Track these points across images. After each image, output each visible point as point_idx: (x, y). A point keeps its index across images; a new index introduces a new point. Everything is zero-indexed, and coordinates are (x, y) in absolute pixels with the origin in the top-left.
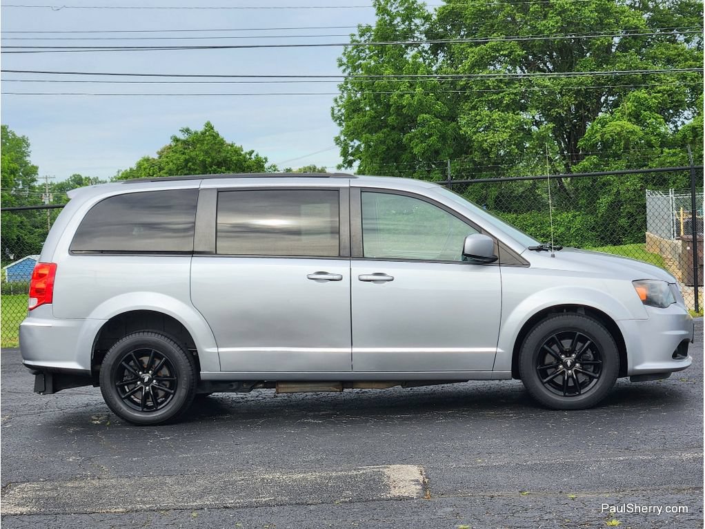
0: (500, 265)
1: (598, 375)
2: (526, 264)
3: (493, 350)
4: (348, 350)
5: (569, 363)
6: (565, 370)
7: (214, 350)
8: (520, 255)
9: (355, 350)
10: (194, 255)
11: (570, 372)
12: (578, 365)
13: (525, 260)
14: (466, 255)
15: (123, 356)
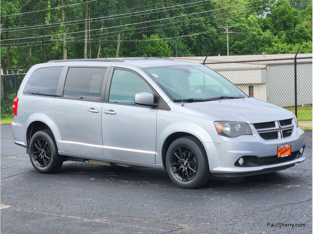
0: (158, 108)
4: (101, 147)
5: (185, 164)
6: (183, 167)
7: (61, 141)
9: (104, 147)
10: (56, 97)
11: (186, 168)
12: (189, 165)
13: (169, 107)
14: (136, 103)
15: (35, 141)
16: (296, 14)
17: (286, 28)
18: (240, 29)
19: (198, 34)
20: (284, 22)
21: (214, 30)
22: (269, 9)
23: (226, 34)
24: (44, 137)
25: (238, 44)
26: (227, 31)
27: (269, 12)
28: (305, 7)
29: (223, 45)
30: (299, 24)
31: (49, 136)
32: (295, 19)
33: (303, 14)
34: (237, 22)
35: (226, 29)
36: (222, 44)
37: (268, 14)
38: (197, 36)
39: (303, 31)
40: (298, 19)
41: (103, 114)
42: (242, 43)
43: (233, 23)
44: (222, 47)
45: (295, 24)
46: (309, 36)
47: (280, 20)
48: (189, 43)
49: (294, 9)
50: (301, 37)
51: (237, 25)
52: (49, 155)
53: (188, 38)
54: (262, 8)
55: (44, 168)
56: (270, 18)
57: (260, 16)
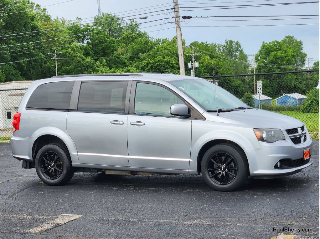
0: (192, 119)
1: (235, 175)
2: (204, 119)
3: (188, 160)
4: (126, 157)
5: (223, 169)
6: (221, 171)
7: (76, 154)
8: (201, 114)
9: (130, 157)
10: (69, 111)
11: (223, 173)
12: (227, 169)
13: (204, 117)
14: (172, 114)
15: (43, 154)
16: (113, 42)
17: (105, 54)
18: (66, 55)
19: (28, 60)
20: (103, 50)
21: (43, 56)
22: (89, 37)
23: (55, 60)
24: (55, 150)
25: (66, 69)
26: (55, 57)
27: (89, 40)
28: (119, 36)
29: (52, 70)
30: (116, 51)
31: (61, 149)
32: (113, 47)
33: (118, 42)
34: (63, 49)
35: (54, 55)
36: (50, 69)
37: (88, 42)
38: (27, 61)
39: (120, 57)
40: (116, 47)
41: (129, 125)
42: (70, 69)
43: (60, 50)
44: (50, 72)
45: (113, 51)
46: (125, 62)
47: (100, 48)
48: (19, 67)
49: (111, 38)
50: (119, 63)
51: (64, 51)
52: (61, 167)
53: (19, 64)
54: (83, 36)
55: (54, 180)
56: (91, 46)
57: (81, 43)
